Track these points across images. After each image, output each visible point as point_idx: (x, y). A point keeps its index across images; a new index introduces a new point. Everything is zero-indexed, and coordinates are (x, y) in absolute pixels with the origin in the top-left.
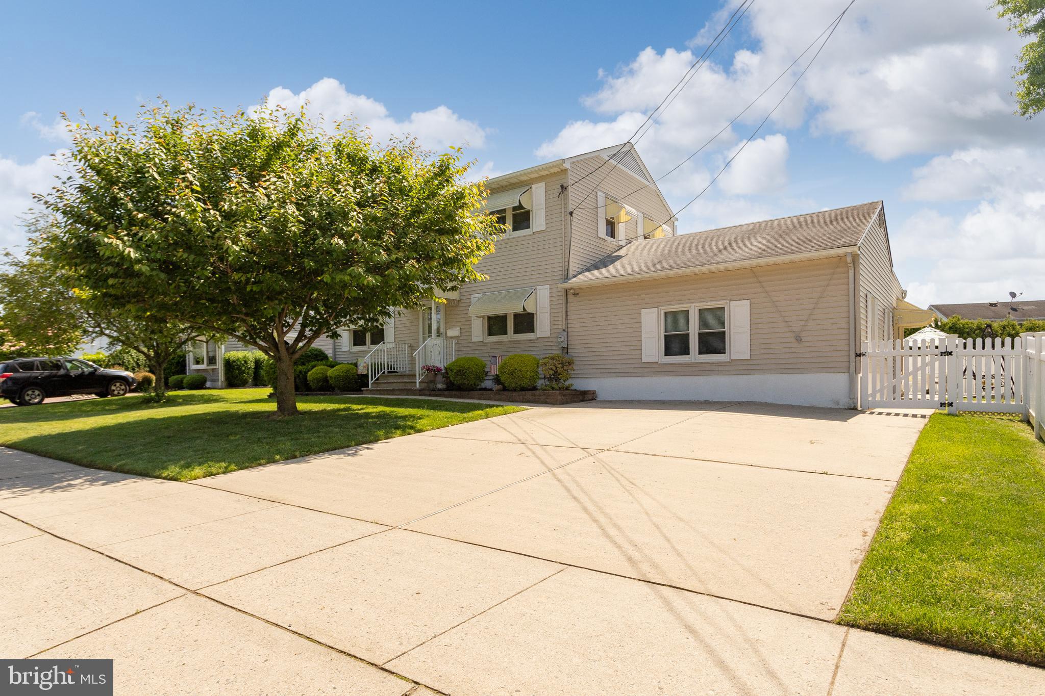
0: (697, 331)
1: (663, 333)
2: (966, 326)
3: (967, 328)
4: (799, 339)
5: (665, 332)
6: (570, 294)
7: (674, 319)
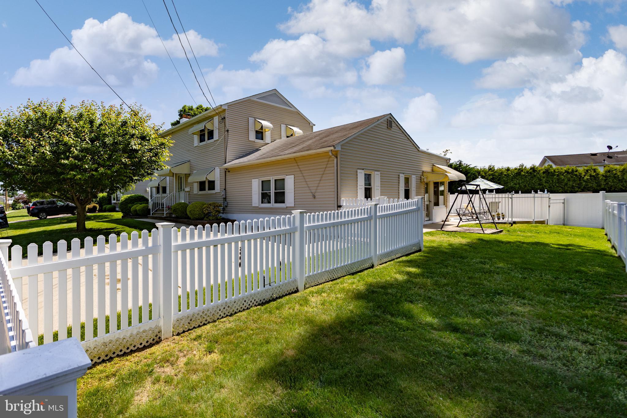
0: (274, 191)
1: (261, 192)
2: (557, 171)
3: (557, 172)
4: (314, 197)
5: (262, 191)
6: (227, 171)
7: (265, 184)
